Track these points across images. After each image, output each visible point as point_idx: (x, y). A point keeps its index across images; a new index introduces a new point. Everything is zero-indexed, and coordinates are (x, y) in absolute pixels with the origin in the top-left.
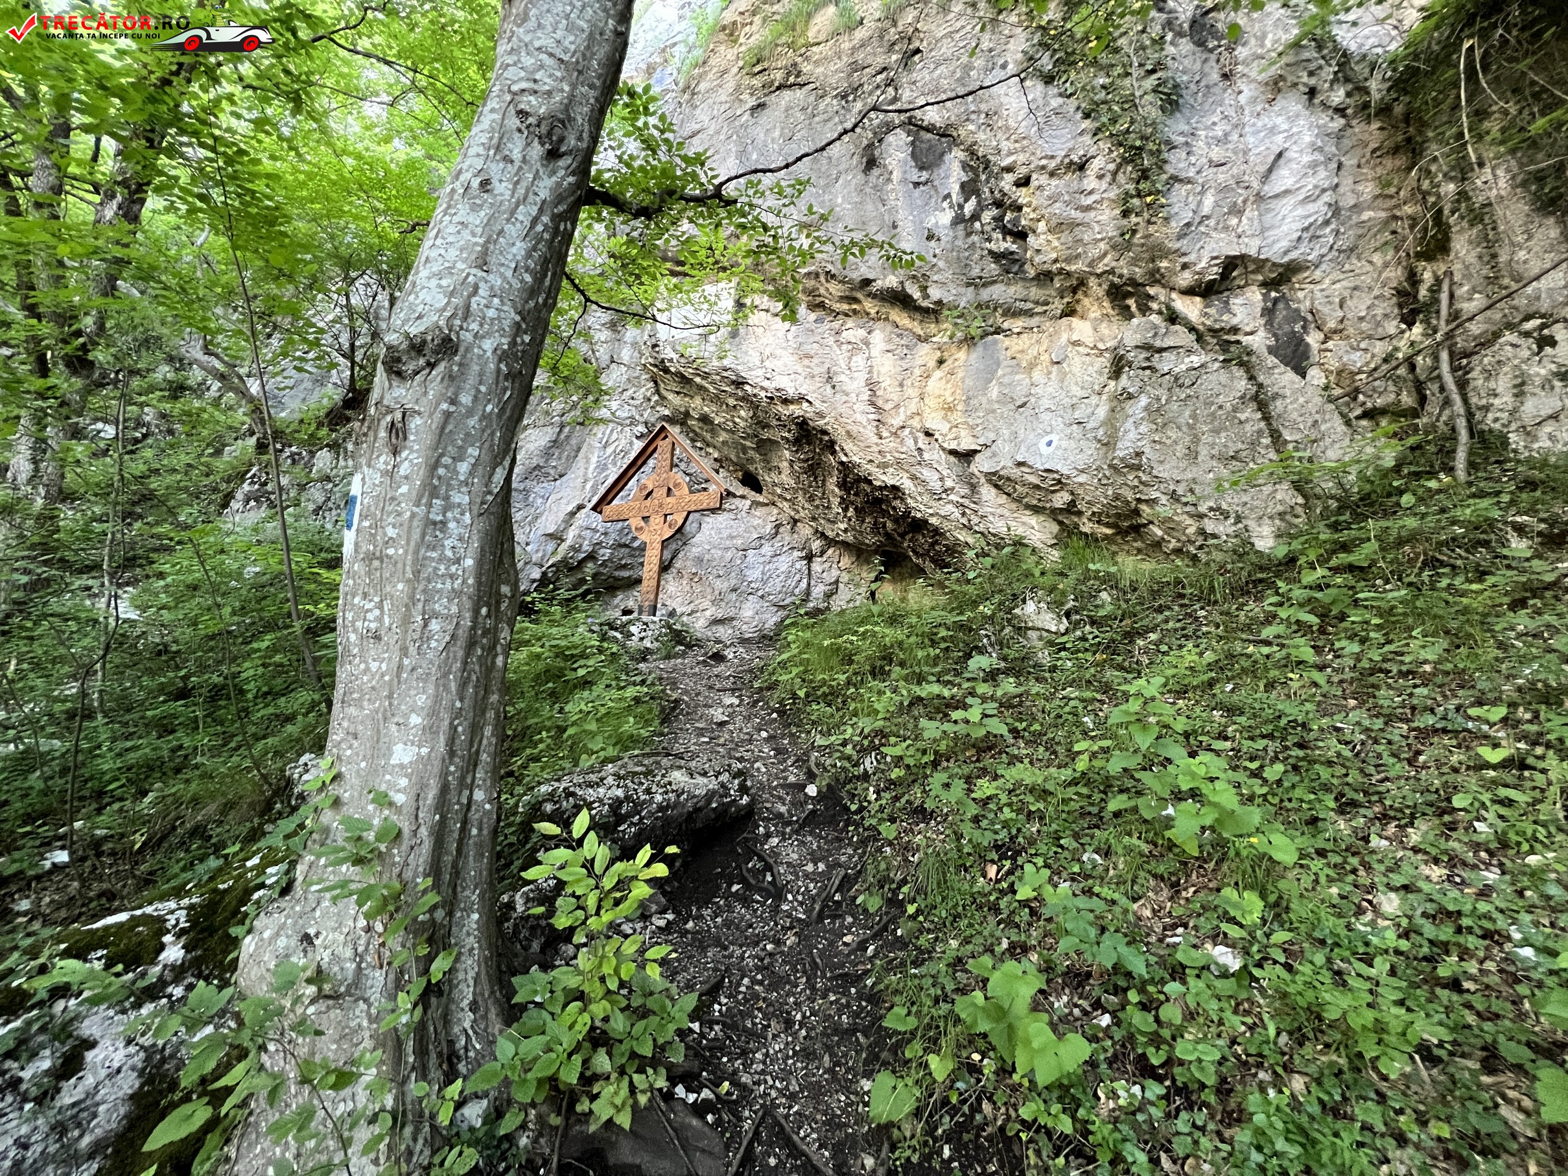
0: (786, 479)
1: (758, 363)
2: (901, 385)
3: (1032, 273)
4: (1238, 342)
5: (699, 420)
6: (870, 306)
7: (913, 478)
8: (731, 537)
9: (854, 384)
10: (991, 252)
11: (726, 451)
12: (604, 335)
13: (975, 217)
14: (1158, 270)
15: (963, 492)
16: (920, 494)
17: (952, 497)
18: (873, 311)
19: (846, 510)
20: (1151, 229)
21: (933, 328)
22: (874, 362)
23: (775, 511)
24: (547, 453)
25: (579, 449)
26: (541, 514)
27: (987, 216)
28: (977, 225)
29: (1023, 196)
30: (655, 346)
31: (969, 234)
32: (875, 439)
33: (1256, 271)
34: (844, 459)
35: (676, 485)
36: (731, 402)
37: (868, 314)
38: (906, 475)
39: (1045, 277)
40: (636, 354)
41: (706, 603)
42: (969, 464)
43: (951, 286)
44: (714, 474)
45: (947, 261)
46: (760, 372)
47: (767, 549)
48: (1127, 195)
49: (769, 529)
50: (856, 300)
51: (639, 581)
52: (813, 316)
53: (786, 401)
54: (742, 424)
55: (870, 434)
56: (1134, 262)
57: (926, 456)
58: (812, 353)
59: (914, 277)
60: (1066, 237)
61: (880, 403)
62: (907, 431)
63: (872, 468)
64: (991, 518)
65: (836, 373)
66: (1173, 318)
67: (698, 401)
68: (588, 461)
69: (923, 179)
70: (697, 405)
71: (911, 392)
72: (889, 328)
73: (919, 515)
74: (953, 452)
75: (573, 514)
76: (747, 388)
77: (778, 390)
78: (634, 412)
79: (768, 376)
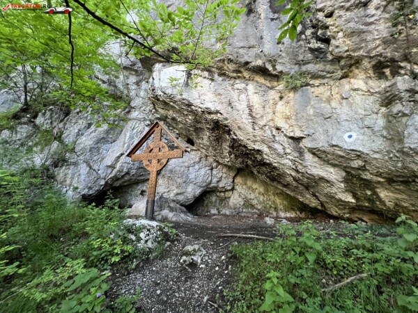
0: (206, 141)
1: (198, 97)
2: (264, 107)
3: (330, 57)
5: (171, 119)
6: (246, 74)
7: (269, 147)
8: (184, 163)
9: (242, 106)
10: (310, 49)
11: (181, 131)
12: (134, 87)
13: (302, 33)
14: (410, 53)
15: (296, 155)
16: (272, 154)
17: (289, 157)
18: (247, 77)
19: (230, 155)
22: (250, 97)
23: (200, 153)
24: (107, 132)
25: (122, 130)
26: (105, 157)
27: (309, 32)
28: (303, 36)
29: (329, 21)
30: (153, 90)
31: (298, 41)
32: (252, 130)
34: (235, 137)
35: (163, 147)
36: (186, 113)
37: (245, 78)
38: (266, 146)
39: (338, 59)
40: (146, 94)
41: (174, 188)
42: (299, 143)
43: (288, 65)
45: (288, 54)
46: (199, 101)
47: (197, 167)
48: (396, 17)
49: (197, 159)
50: (240, 72)
51: (148, 180)
52: (221, 79)
53: (210, 113)
54: (190, 121)
55: (249, 128)
57: (277, 138)
58: (221, 93)
59: (270, 61)
61: (254, 115)
62: (267, 127)
63: (249, 142)
64: (309, 167)
65: (233, 102)
66: (414, 77)
67: (171, 112)
68: (125, 135)
69: (275, 17)
70: (171, 113)
71: (268, 110)
72: (255, 83)
73: (268, 162)
74: (292, 138)
75: (119, 157)
76: (193, 107)
77: (207, 108)
78: (145, 116)
79: (202, 102)
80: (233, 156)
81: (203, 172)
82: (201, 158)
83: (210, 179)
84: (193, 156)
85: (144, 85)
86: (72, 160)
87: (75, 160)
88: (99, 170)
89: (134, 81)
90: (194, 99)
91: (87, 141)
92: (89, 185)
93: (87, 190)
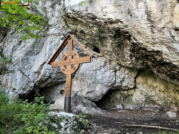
0: (109, 48)
2: (162, 11)
5: (80, 32)
8: (92, 67)
11: (89, 41)
12: (50, 10)
16: (171, 54)
19: (131, 58)
22: (148, 4)
24: (33, 46)
25: (43, 44)
26: (33, 66)
30: (65, 9)
32: (151, 34)
34: (135, 42)
35: (75, 55)
36: (91, 25)
38: (165, 47)
40: (59, 14)
41: (86, 87)
46: (102, 13)
47: (103, 70)
49: (103, 64)
51: (65, 82)
55: (148, 32)
61: (152, 19)
62: (166, 29)
63: (148, 44)
65: (132, 10)
68: (46, 48)
70: (79, 27)
73: (168, 61)
75: (42, 65)
76: (97, 19)
77: (108, 19)
78: (60, 31)
79: (105, 14)
80: (134, 59)
81: (108, 74)
82: (105, 63)
83: (114, 79)
84: (99, 62)
85: (57, 7)
86: (10, 69)
87: (13, 68)
88: (29, 76)
89: (50, 5)
90: (98, 13)
91: (19, 54)
92: (23, 87)
93: (22, 91)
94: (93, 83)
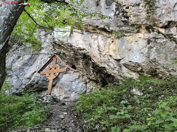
1: (75, 42)
2: (105, 46)
3: (130, 24)
4: (173, 37)
5: (63, 54)
6: (98, 31)
7: (108, 65)
8: (69, 79)
9: (95, 46)
10: (122, 21)
11: (68, 60)
12: (43, 37)
13: (118, 14)
14: (155, 23)
15: (119, 68)
16: (109, 69)
17: (116, 69)
18: (99, 32)
19: (94, 73)
20: (153, 16)
21: (111, 35)
22: (99, 42)
23: (79, 73)
24: (29, 60)
25: (36, 59)
26: (26, 73)
27: (121, 14)
28: (119, 16)
29: (127, 10)
30: (54, 39)
31: (117, 17)
32: (99, 57)
33: (175, 24)
34: (93, 62)
35: (57, 67)
36: (69, 50)
37: (98, 33)
38: (106, 65)
39: (133, 25)
40: (50, 41)
41: (63, 94)
42: (119, 62)
43: (114, 27)
44: (66, 65)
45: (113, 22)
46: (76, 44)
47: (77, 81)
48: (148, 10)
49: (77, 77)
50: (95, 30)
52: (86, 33)
53: (81, 50)
54: (72, 55)
56: (150, 22)
57: (110, 60)
58: (86, 40)
59: (107, 25)
60: (137, 18)
61: (100, 50)
62: (106, 55)
63: (99, 63)
64: (125, 73)
65: (91, 44)
66: (159, 32)
68: (38, 62)
69: (108, 7)
70: (62, 51)
71: (106, 48)
72: (102, 35)
73: (109, 73)
74: (116, 60)
75: (33, 73)
76: (73, 47)
77: (79, 47)
78: (49, 52)
79: (77, 45)
82: (79, 77)
83: (85, 89)
84: (75, 76)
85: (49, 36)
86: (10, 74)
87: (11, 74)
88: (22, 80)
89: (44, 34)
90: (73, 43)
91: (18, 64)
92: (17, 88)
93: (15, 90)
94: (69, 91)
